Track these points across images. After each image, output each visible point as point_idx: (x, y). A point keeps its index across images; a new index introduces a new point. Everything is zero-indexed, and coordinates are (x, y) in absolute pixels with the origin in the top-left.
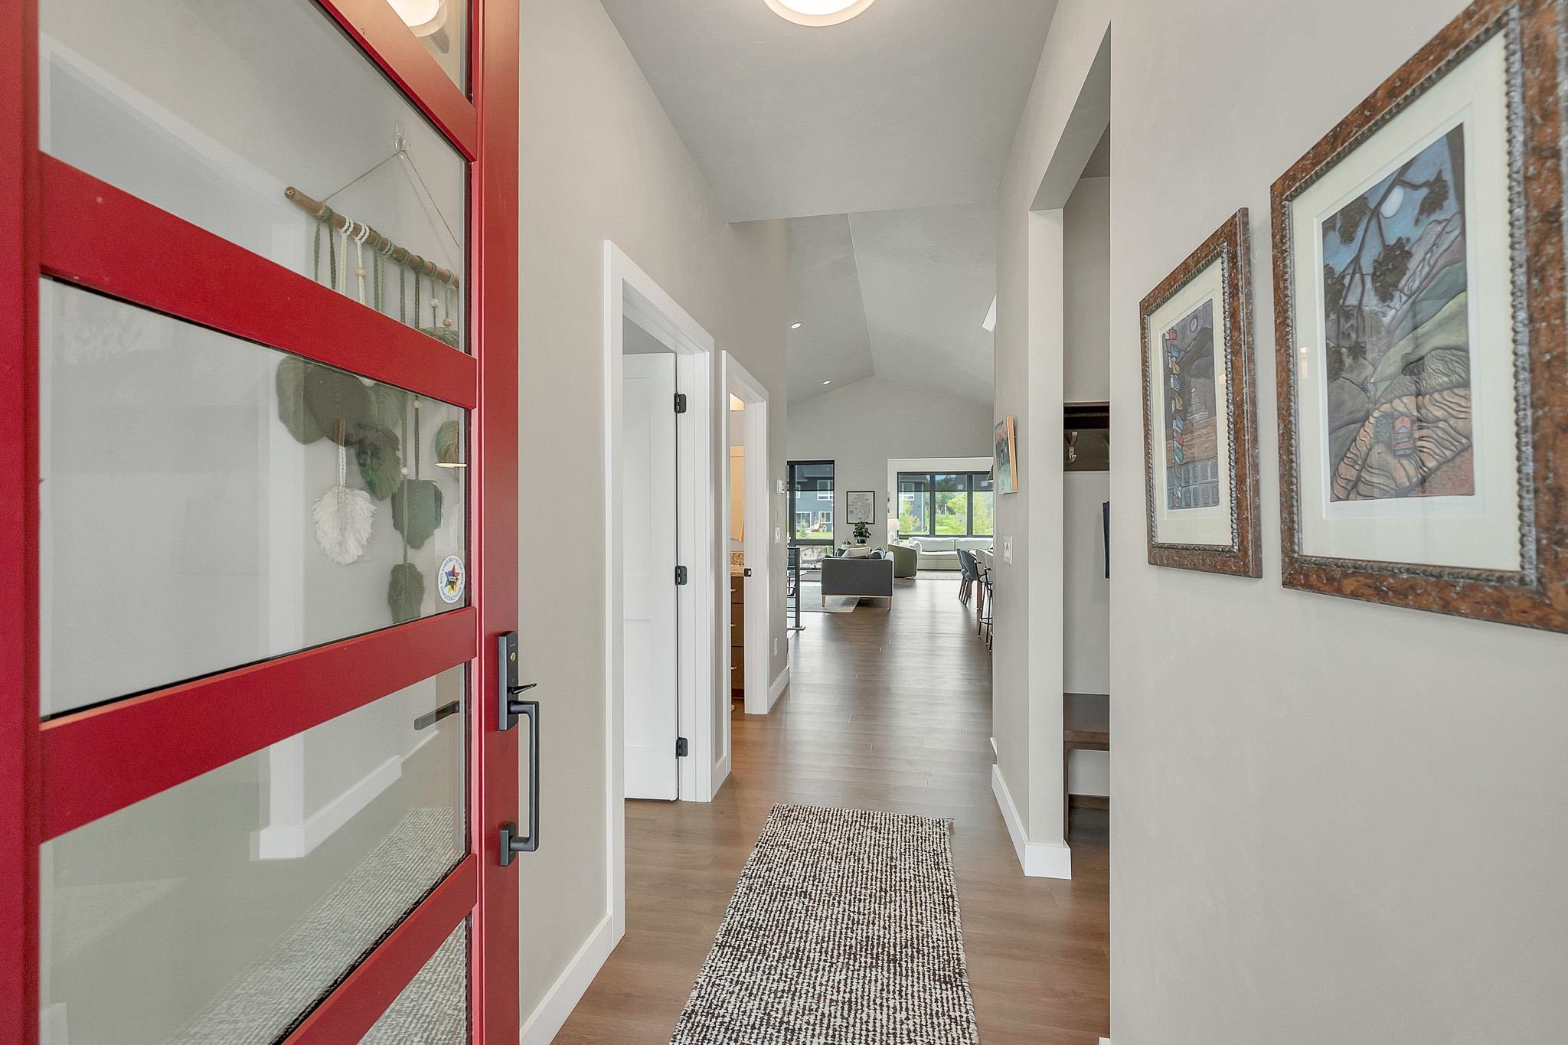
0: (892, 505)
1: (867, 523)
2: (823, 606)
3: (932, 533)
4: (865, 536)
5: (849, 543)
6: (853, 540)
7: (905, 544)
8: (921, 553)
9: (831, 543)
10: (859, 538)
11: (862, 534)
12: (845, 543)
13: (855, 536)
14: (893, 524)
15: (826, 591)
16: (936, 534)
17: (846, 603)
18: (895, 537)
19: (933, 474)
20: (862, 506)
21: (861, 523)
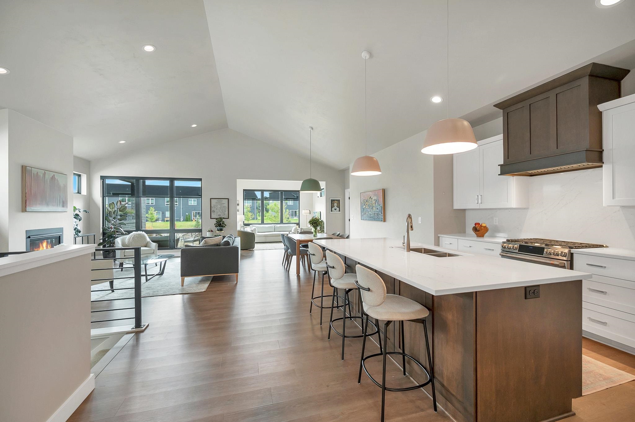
0: (240, 208)
1: (224, 218)
2: (182, 286)
3: (263, 222)
4: (223, 227)
5: (212, 231)
6: (215, 229)
7: (248, 229)
8: (257, 234)
9: (200, 231)
10: (219, 228)
11: (220, 225)
12: (209, 231)
13: (216, 226)
14: (240, 218)
15: (185, 272)
16: (264, 223)
17: (202, 281)
18: (242, 225)
19: (262, 191)
20: (220, 208)
21: (220, 218)
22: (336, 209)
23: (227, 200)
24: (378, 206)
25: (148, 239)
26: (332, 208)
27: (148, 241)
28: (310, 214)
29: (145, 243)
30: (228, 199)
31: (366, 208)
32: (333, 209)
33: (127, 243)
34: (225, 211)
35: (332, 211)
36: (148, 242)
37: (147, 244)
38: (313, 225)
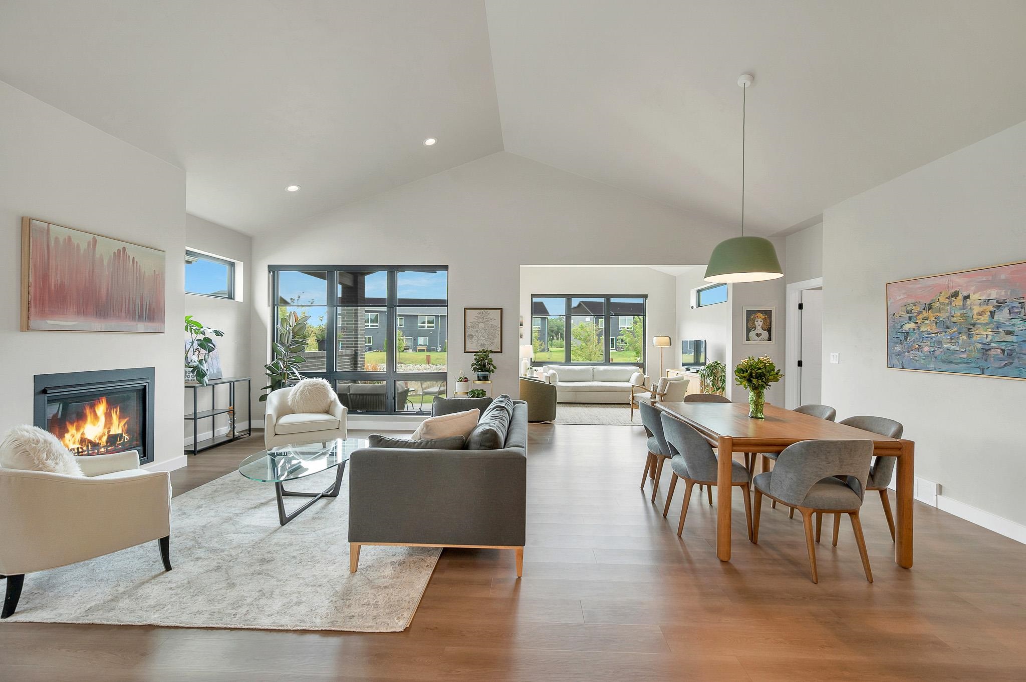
0: (525, 330)
1: (492, 352)
3: (568, 361)
4: (488, 371)
5: (466, 380)
6: (472, 376)
9: (444, 377)
10: (480, 373)
11: (483, 366)
12: (460, 380)
13: (474, 369)
14: (525, 352)
16: (572, 362)
18: (529, 364)
19: (569, 298)
20: (485, 329)
21: (484, 352)
22: (761, 334)
23: (500, 311)
24: (1017, 322)
25: (333, 395)
26: (748, 331)
27: (332, 399)
28: (671, 345)
29: (324, 405)
30: (501, 309)
31: (923, 328)
32: (752, 334)
33: (290, 403)
34: (494, 336)
35: (748, 339)
36: (331, 402)
37: (329, 407)
38: (749, 381)
